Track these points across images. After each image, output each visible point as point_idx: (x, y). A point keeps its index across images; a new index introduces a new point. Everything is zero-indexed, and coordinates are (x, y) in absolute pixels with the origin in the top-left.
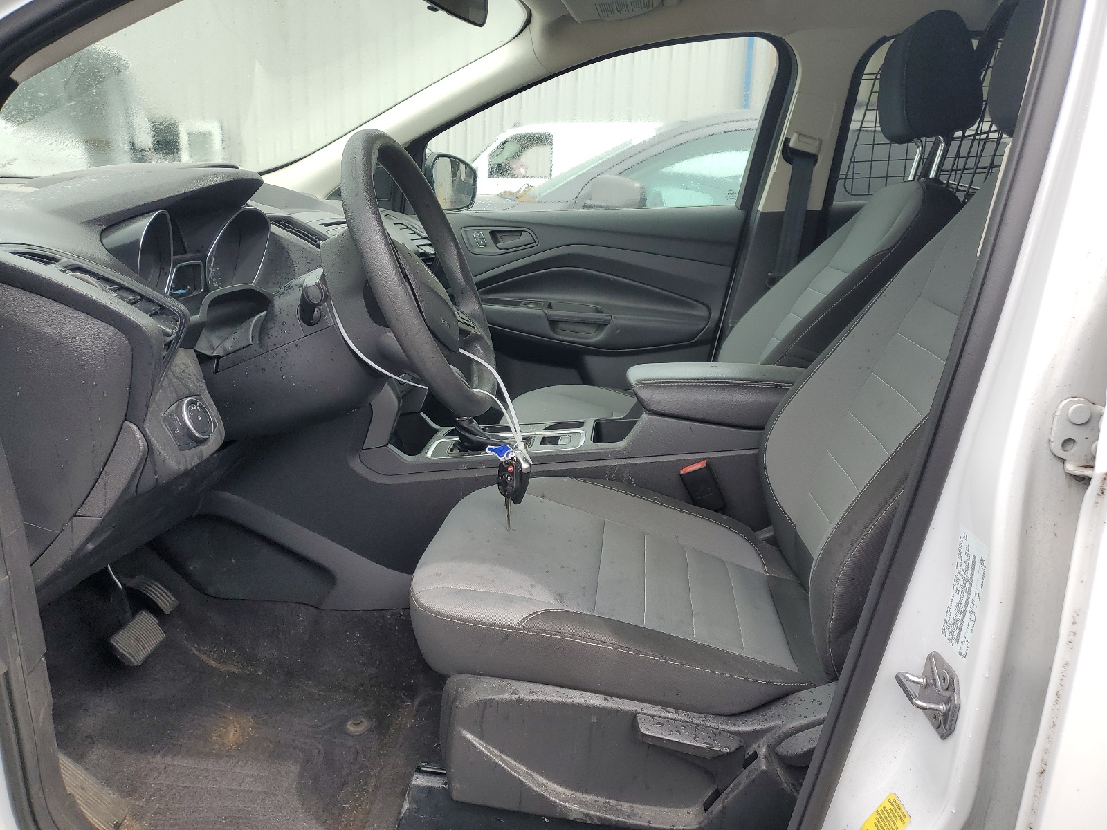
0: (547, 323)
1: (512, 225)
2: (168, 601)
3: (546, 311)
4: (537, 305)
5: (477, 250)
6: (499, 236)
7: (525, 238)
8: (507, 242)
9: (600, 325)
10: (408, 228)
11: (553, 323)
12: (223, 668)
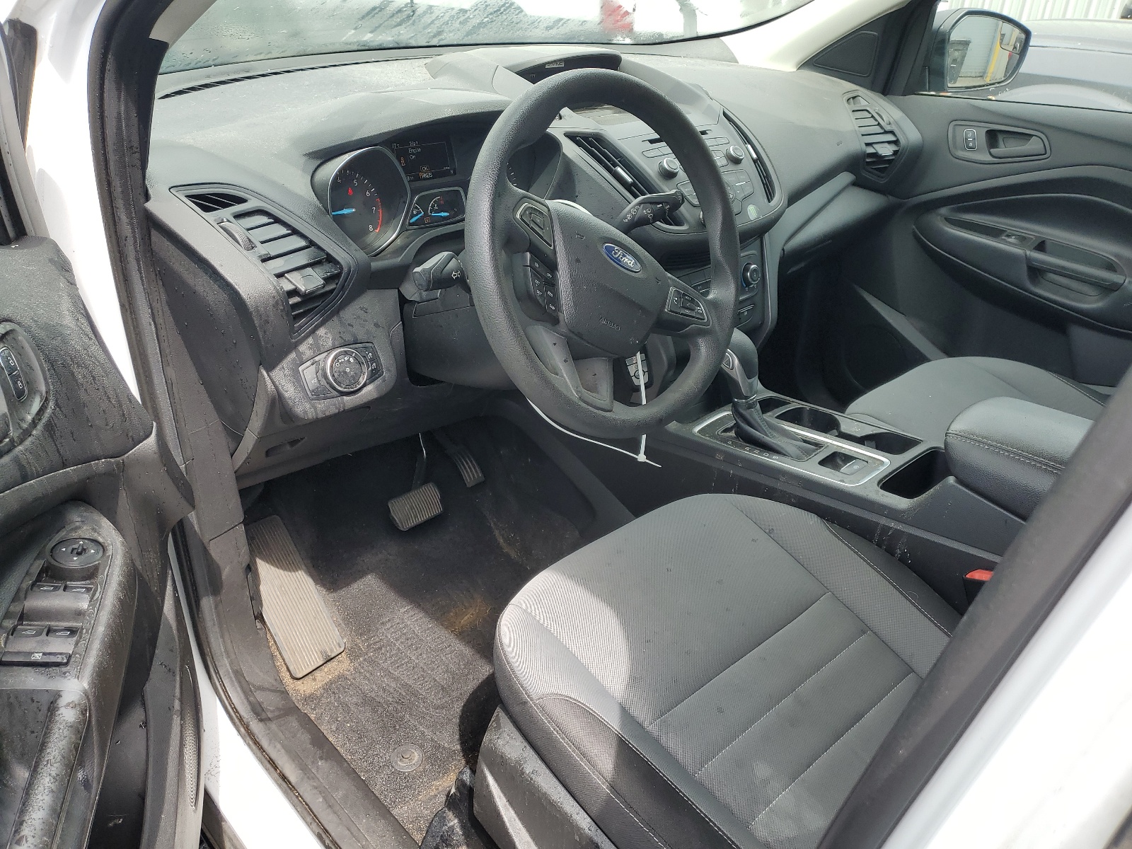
0: (1026, 268)
1: (1021, 124)
2: (473, 475)
3: (1028, 253)
4: (1023, 239)
5: (961, 153)
6: (1000, 138)
7: (1034, 145)
8: (1007, 148)
9: (1107, 289)
10: (873, 117)
11: (1036, 272)
12: (506, 549)
